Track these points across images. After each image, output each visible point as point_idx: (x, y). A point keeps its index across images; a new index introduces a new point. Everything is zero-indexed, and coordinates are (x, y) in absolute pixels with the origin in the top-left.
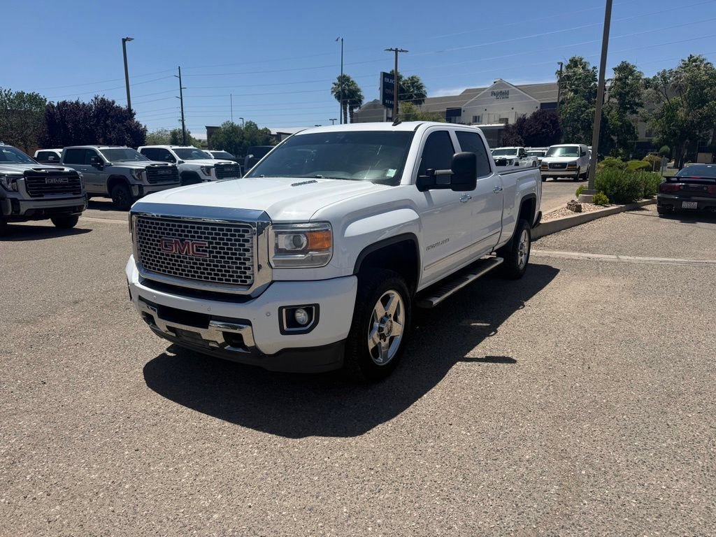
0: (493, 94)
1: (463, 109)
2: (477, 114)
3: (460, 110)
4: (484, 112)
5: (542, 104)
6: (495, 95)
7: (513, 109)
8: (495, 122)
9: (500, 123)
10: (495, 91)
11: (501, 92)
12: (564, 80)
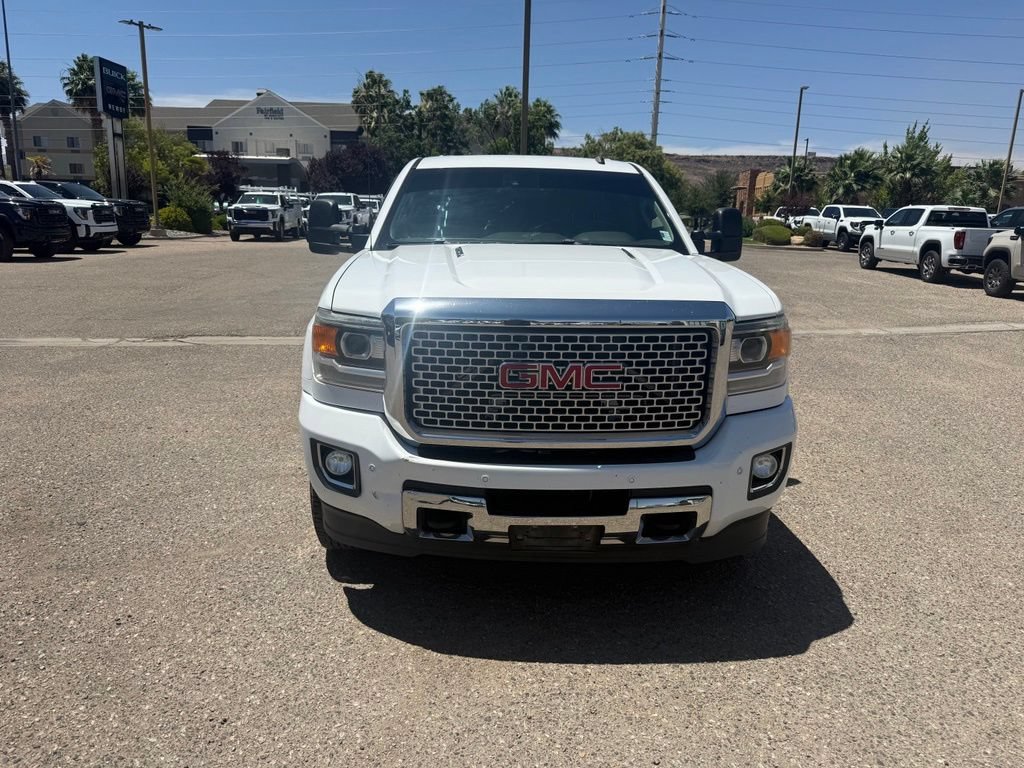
0: (260, 111)
1: (214, 127)
2: (239, 139)
3: (211, 131)
4: (249, 137)
5: (331, 132)
6: (262, 113)
7: (291, 135)
8: (268, 153)
9: (278, 155)
10: (263, 107)
11: (271, 109)
12: (361, 104)
